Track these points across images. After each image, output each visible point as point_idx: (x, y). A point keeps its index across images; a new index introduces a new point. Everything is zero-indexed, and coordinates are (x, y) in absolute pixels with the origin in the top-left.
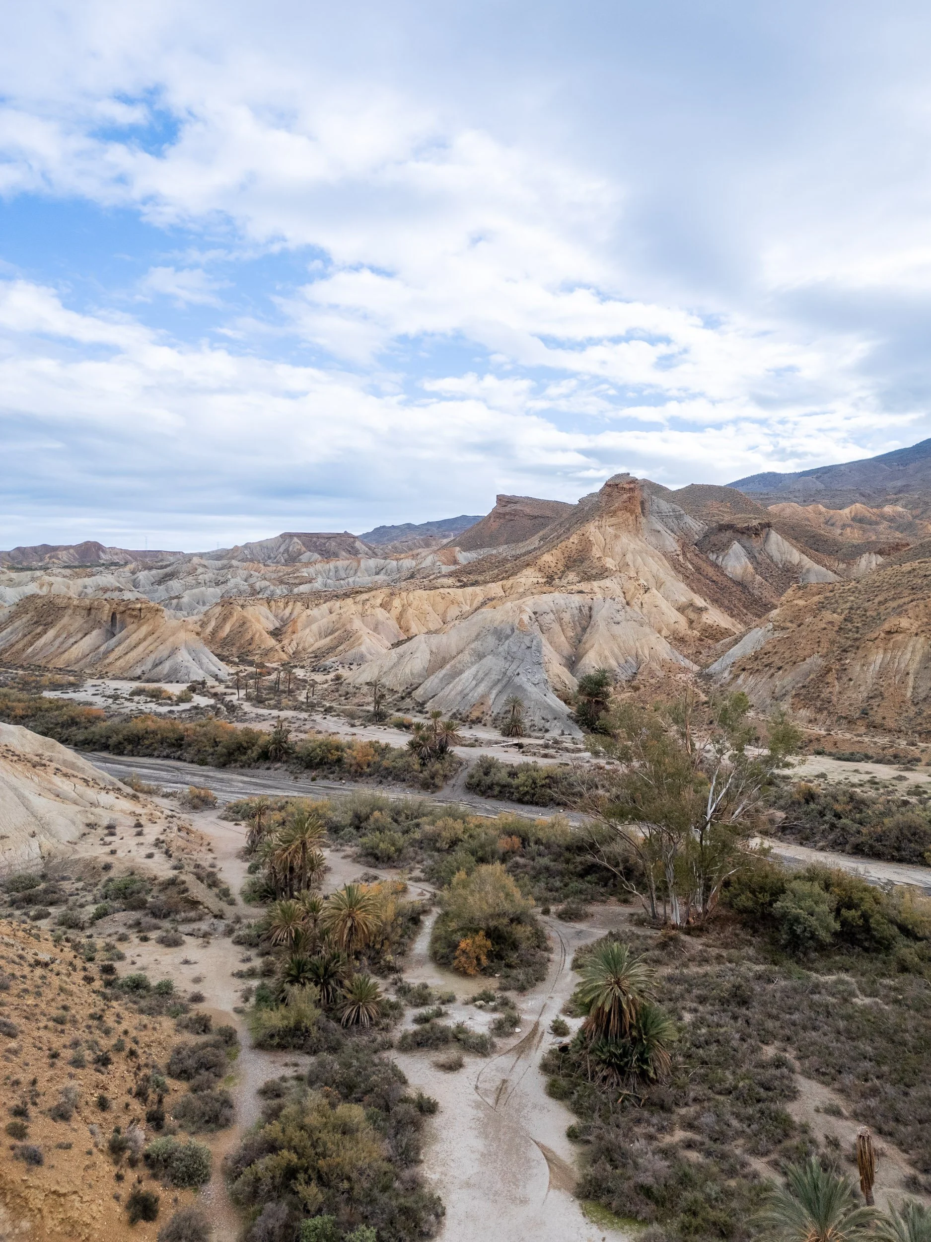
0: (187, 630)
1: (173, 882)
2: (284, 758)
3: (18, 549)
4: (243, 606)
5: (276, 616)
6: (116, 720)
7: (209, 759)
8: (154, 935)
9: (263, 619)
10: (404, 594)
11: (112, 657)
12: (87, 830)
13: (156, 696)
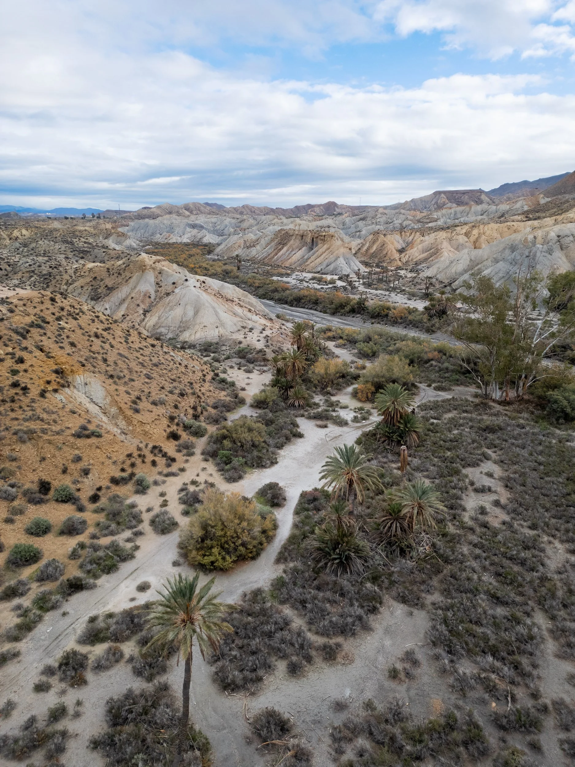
0: (344, 247)
1: (261, 351)
2: (362, 312)
3: (296, 207)
4: (385, 235)
5: (404, 241)
6: (296, 290)
7: (328, 311)
8: (243, 368)
9: (395, 243)
10: (481, 227)
11: (309, 261)
12: (241, 329)
13: (320, 281)
